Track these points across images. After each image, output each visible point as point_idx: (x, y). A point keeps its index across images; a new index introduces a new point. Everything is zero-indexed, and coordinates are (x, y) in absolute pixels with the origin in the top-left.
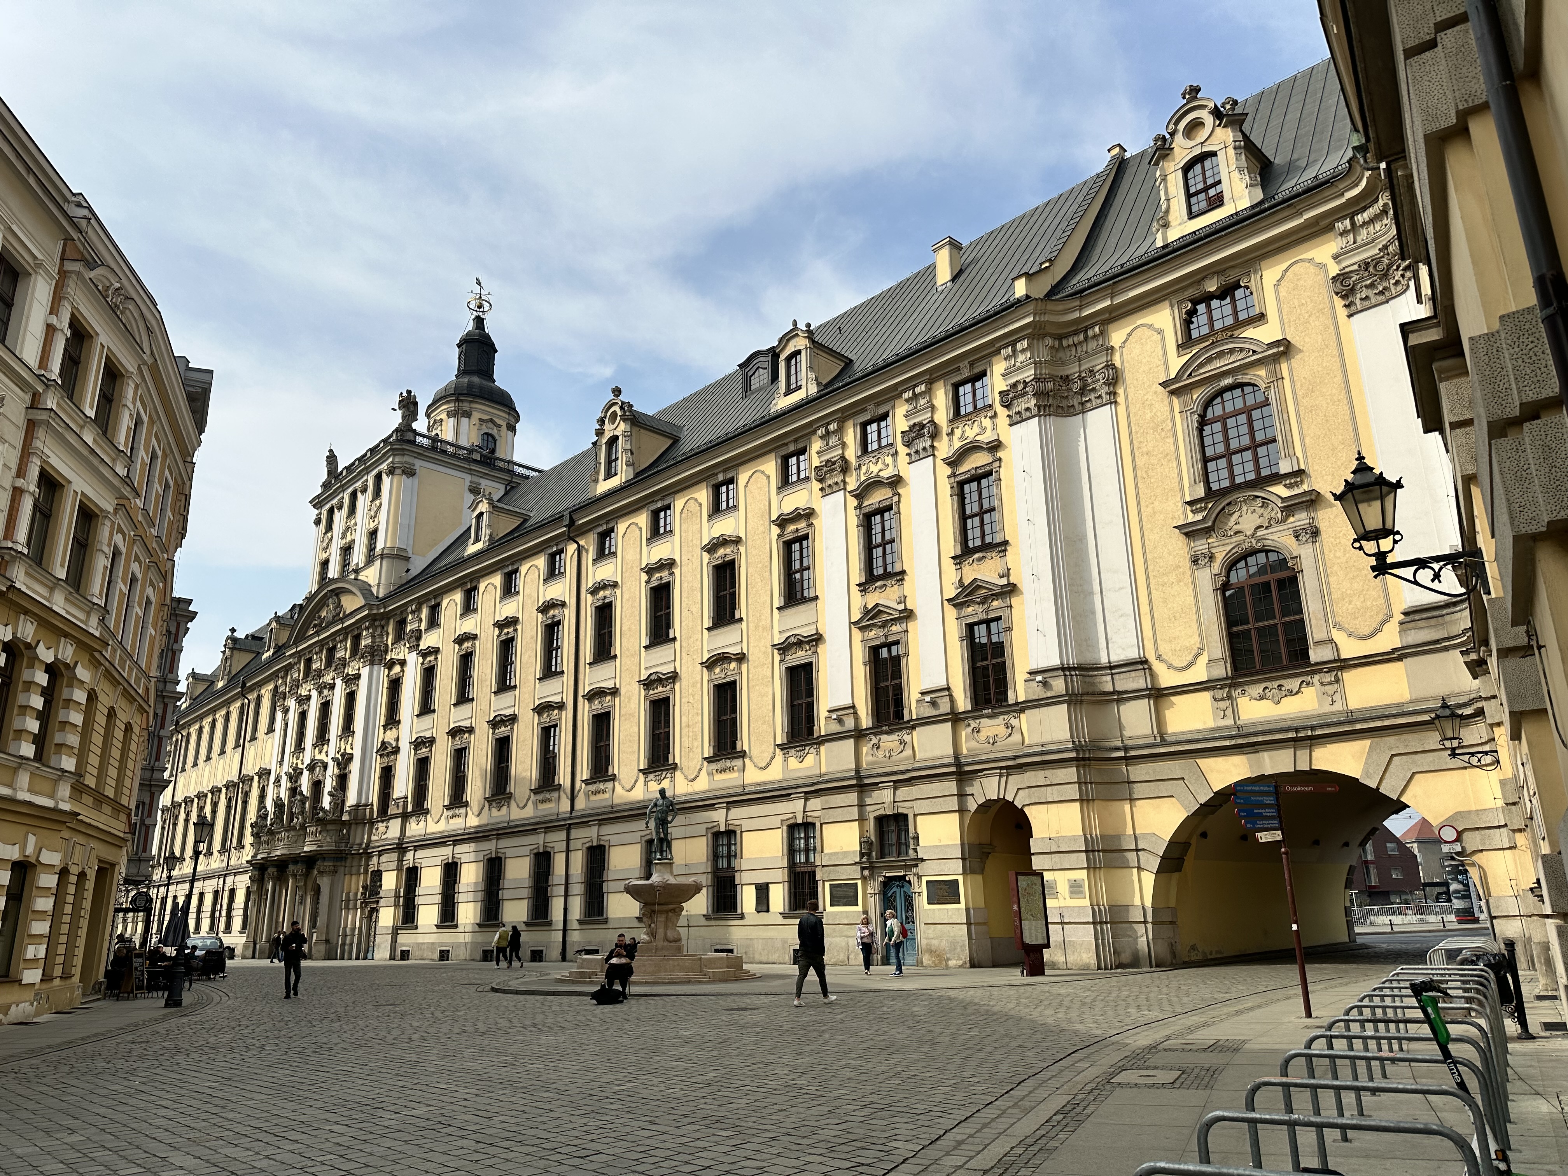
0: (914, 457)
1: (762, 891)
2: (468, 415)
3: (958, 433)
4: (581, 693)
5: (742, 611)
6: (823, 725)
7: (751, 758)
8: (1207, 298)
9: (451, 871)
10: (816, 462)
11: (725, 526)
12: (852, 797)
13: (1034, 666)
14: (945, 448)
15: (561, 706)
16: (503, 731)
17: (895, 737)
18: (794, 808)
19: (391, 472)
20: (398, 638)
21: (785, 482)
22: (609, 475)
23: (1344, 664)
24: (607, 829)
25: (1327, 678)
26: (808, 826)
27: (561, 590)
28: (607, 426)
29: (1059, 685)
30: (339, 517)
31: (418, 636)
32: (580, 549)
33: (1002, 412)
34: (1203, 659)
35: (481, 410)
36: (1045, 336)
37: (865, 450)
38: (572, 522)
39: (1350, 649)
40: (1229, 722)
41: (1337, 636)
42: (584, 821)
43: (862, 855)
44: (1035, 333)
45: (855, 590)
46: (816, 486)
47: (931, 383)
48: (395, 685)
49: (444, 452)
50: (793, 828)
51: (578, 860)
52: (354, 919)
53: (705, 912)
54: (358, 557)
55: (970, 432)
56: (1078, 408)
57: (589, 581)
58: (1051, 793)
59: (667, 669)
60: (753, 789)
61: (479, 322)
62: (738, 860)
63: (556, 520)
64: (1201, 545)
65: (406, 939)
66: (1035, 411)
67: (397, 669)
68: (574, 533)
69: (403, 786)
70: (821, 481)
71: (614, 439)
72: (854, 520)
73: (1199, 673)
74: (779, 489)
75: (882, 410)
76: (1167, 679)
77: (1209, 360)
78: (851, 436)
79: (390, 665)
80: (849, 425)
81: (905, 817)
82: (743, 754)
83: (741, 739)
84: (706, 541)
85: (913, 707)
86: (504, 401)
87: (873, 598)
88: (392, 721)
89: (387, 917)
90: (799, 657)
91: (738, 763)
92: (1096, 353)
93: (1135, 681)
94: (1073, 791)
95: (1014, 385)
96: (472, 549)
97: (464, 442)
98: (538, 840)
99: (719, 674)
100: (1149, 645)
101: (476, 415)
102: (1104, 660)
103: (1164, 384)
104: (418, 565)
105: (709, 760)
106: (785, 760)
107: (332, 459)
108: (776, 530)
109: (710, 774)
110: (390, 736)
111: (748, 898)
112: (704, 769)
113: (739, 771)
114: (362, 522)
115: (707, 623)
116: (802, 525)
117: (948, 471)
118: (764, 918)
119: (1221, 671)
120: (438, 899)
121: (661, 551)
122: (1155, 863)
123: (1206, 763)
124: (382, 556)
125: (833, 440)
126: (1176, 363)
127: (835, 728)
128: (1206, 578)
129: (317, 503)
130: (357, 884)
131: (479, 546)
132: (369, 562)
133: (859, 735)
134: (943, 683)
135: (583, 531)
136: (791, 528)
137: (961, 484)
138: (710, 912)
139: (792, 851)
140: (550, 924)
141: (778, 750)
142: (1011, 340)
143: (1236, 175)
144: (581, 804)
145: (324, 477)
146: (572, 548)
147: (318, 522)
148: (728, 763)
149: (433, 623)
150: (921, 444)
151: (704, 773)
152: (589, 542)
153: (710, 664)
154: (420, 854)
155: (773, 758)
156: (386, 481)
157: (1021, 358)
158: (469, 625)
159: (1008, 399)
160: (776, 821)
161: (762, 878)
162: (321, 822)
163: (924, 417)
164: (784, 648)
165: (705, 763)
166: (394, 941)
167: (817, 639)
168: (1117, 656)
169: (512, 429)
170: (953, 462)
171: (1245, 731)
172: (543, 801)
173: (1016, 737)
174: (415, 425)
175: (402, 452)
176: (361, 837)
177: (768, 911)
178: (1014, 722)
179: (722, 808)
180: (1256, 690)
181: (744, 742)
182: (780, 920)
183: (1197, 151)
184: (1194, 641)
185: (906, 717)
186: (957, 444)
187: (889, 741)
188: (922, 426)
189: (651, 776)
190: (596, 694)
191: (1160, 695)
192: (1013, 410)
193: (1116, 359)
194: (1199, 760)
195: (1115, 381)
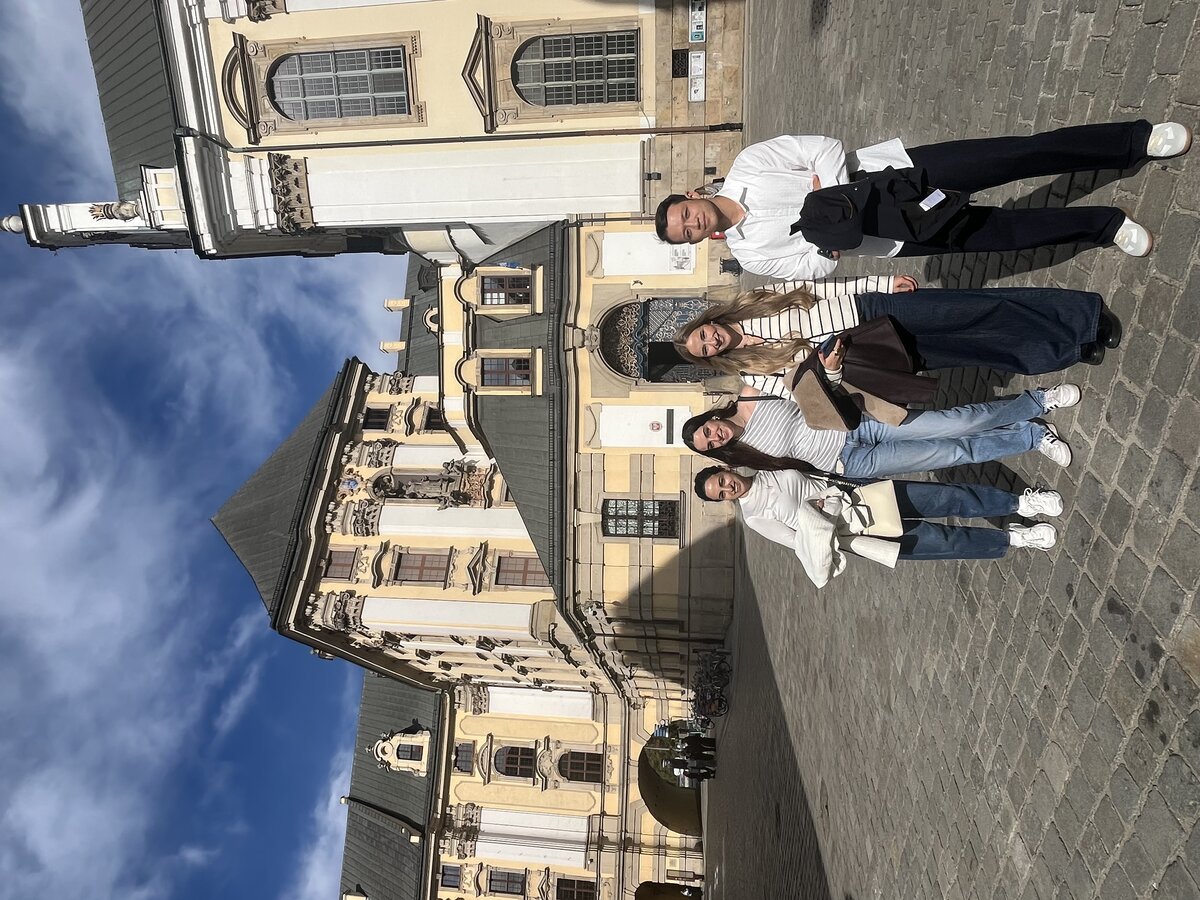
13: (583, 865)
23: (605, 742)
25: (609, 749)
29: (593, 854)
33: (467, 860)
34: (592, 792)
36: (442, 832)
39: (600, 740)
40: (617, 789)
41: (595, 743)
44: (440, 836)
55: (469, 880)
56: (478, 824)
58: (635, 866)
64: (550, 783)
66: (473, 843)
73: (598, 795)
76: (597, 810)
77: (482, 764)
92: (457, 812)
93: (596, 821)
94: (636, 857)
95: (458, 851)
100: (583, 814)
102: (585, 835)
103: (484, 784)
119: (599, 786)
122: (665, 829)
126: (478, 777)
128: (564, 784)
137: (491, 890)
142: (437, 847)
143: (413, 739)
157: (447, 845)
159: (463, 856)
168: (585, 828)
170: (479, 892)
171: (621, 782)
173: (611, 881)
178: (604, 881)
180: (607, 775)
183: (395, 751)
184: (586, 795)
186: (472, 888)
191: (603, 814)
192: (468, 854)
193: (464, 803)
194: (630, 802)
195: (473, 805)
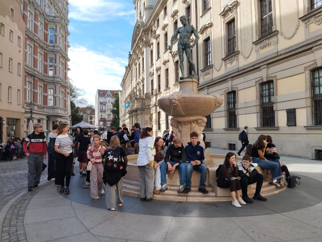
1: (291, 115)
7: (282, 34)
18: (315, 57)
20: (151, 35)
50: (313, 71)
53: (256, 127)
54: (142, 13)
60: (284, 52)
62: (275, 97)
67: (152, 46)
69: (156, 85)
83: (275, 25)
89: (155, 128)
91: (274, 39)
105: (256, 43)
106: (307, 27)
109: (257, 51)
110: (152, 70)
111: (281, 118)
112: (254, 50)
113: (274, 44)
118: (292, 129)
120: (165, 121)
130: (148, 118)
138: (259, 126)
139: (313, 87)
141: (301, 22)
149: (158, 26)
151: (254, 52)
155: (297, 29)
160: (301, 69)
161: (290, 106)
165: (254, 46)
176: (148, 103)
177: (295, 125)
179: (264, 68)
181: (277, 26)
182: (305, 131)
189: (228, 61)
190: (204, 30)
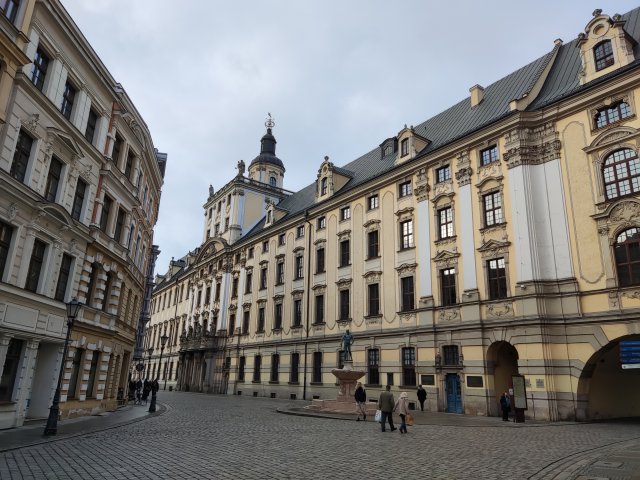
0: (461, 184)
1: (390, 376)
2: (265, 170)
3: (482, 173)
4: (311, 286)
5: (380, 253)
6: (418, 305)
7: (385, 318)
8: (606, 108)
9: (258, 359)
10: (415, 187)
11: (373, 216)
12: (432, 337)
13: (520, 280)
14: (476, 179)
15: (302, 292)
16: (278, 302)
17: (451, 310)
18: (405, 341)
19: (235, 194)
20: (237, 262)
21: (401, 195)
22: (323, 194)
24: (322, 345)
26: (411, 349)
27: (303, 243)
28: (323, 173)
29: (532, 289)
30: (214, 212)
31: (245, 261)
32: (311, 225)
33: (504, 163)
34: (604, 279)
35: (270, 168)
36: (525, 128)
37: (438, 181)
38: (307, 214)
40: (617, 308)
42: (313, 341)
43: (436, 363)
44: (521, 126)
45: (433, 244)
46: (415, 197)
47: (469, 150)
48: (236, 281)
49: (255, 185)
50: (404, 349)
51: (310, 358)
52: (219, 377)
53: (365, 383)
54: (222, 228)
55: (488, 172)
56: (541, 160)
57: (314, 240)
58: (529, 339)
59: (347, 278)
60: (386, 331)
61: (269, 131)
62: (379, 362)
63: (300, 214)
64: (603, 224)
65: (240, 386)
66: (520, 162)
67: (236, 275)
68: (308, 218)
69: (239, 323)
70: (417, 195)
71: (325, 179)
72: (433, 212)
73: (602, 285)
74: (398, 199)
75: (446, 163)
76: (585, 287)
77: (607, 137)
78: (431, 174)
79: (234, 273)
80: (431, 170)
81: (457, 347)
82: (381, 316)
84: (365, 222)
85: (460, 297)
86: (279, 164)
87: (441, 248)
88: (235, 296)
89: (233, 377)
90: (407, 273)
91: (379, 320)
92: (550, 134)
93: (571, 288)
94: (539, 338)
95: (510, 151)
96: (267, 225)
97: (262, 181)
98: (294, 348)
99: (371, 280)
100: (577, 271)
101: (268, 170)
102: (554, 278)
103: (584, 149)
104: (245, 232)
105: (366, 318)
106: (401, 319)
107: (211, 189)
108: (396, 218)
109: (367, 324)
110: (234, 302)
111: (384, 379)
113: (379, 323)
114: (223, 215)
115: (365, 258)
116: (408, 214)
117: (478, 190)
119: (613, 284)
120: (253, 370)
121: (345, 226)
122: (579, 373)
123: (606, 328)
124: (231, 228)
125: (423, 177)
126: (590, 139)
127: (423, 306)
128: (606, 240)
129: (206, 207)
130: (220, 362)
131: (270, 224)
132: (226, 231)
133: (434, 309)
134: (475, 287)
135: (312, 217)
136: (403, 216)
137: (484, 196)
138: (367, 383)
139: (404, 359)
140: (298, 384)
141: (397, 315)
142: (508, 130)
143: (621, 50)
144: (311, 334)
145: (208, 196)
146: (307, 225)
147: (206, 214)
148: (375, 320)
149: (251, 256)
150: (464, 178)
151: (364, 323)
152: (314, 222)
153: (366, 276)
154: (246, 352)
155: (395, 318)
156: (233, 197)
157: (513, 138)
158: (265, 257)
159: (506, 157)
160: (397, 346)
161: (390, 370)
162: (207, 336)
163: (466, 166)
164: (400, 270)
166: (235, 387)
167: (415, 266)
168: (561, 276)
169: (282, 175)
170: (480, 186)
171: (626, 312)
172: (296, 332)
173: (511, 313)
174: (244, 175)
175: (239, 186)
176: (222, 343)
178: (510, 306)
179: (373, 339)
180: (631, 293)
181: (382, 310)
182: (399, 389)
183: (601, 40)
184: (600, 271)
185: (457, 302)
186: (482, 178)
187: (449, 313)
188: (465, 170)
189: (341, 324)
190: (317, 287)
191: (581, 294)
192: (510, 162)
193: (560, 138)
194: (602, 326)
195: (560, 148)
